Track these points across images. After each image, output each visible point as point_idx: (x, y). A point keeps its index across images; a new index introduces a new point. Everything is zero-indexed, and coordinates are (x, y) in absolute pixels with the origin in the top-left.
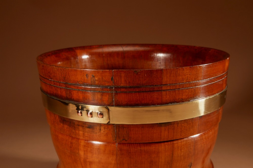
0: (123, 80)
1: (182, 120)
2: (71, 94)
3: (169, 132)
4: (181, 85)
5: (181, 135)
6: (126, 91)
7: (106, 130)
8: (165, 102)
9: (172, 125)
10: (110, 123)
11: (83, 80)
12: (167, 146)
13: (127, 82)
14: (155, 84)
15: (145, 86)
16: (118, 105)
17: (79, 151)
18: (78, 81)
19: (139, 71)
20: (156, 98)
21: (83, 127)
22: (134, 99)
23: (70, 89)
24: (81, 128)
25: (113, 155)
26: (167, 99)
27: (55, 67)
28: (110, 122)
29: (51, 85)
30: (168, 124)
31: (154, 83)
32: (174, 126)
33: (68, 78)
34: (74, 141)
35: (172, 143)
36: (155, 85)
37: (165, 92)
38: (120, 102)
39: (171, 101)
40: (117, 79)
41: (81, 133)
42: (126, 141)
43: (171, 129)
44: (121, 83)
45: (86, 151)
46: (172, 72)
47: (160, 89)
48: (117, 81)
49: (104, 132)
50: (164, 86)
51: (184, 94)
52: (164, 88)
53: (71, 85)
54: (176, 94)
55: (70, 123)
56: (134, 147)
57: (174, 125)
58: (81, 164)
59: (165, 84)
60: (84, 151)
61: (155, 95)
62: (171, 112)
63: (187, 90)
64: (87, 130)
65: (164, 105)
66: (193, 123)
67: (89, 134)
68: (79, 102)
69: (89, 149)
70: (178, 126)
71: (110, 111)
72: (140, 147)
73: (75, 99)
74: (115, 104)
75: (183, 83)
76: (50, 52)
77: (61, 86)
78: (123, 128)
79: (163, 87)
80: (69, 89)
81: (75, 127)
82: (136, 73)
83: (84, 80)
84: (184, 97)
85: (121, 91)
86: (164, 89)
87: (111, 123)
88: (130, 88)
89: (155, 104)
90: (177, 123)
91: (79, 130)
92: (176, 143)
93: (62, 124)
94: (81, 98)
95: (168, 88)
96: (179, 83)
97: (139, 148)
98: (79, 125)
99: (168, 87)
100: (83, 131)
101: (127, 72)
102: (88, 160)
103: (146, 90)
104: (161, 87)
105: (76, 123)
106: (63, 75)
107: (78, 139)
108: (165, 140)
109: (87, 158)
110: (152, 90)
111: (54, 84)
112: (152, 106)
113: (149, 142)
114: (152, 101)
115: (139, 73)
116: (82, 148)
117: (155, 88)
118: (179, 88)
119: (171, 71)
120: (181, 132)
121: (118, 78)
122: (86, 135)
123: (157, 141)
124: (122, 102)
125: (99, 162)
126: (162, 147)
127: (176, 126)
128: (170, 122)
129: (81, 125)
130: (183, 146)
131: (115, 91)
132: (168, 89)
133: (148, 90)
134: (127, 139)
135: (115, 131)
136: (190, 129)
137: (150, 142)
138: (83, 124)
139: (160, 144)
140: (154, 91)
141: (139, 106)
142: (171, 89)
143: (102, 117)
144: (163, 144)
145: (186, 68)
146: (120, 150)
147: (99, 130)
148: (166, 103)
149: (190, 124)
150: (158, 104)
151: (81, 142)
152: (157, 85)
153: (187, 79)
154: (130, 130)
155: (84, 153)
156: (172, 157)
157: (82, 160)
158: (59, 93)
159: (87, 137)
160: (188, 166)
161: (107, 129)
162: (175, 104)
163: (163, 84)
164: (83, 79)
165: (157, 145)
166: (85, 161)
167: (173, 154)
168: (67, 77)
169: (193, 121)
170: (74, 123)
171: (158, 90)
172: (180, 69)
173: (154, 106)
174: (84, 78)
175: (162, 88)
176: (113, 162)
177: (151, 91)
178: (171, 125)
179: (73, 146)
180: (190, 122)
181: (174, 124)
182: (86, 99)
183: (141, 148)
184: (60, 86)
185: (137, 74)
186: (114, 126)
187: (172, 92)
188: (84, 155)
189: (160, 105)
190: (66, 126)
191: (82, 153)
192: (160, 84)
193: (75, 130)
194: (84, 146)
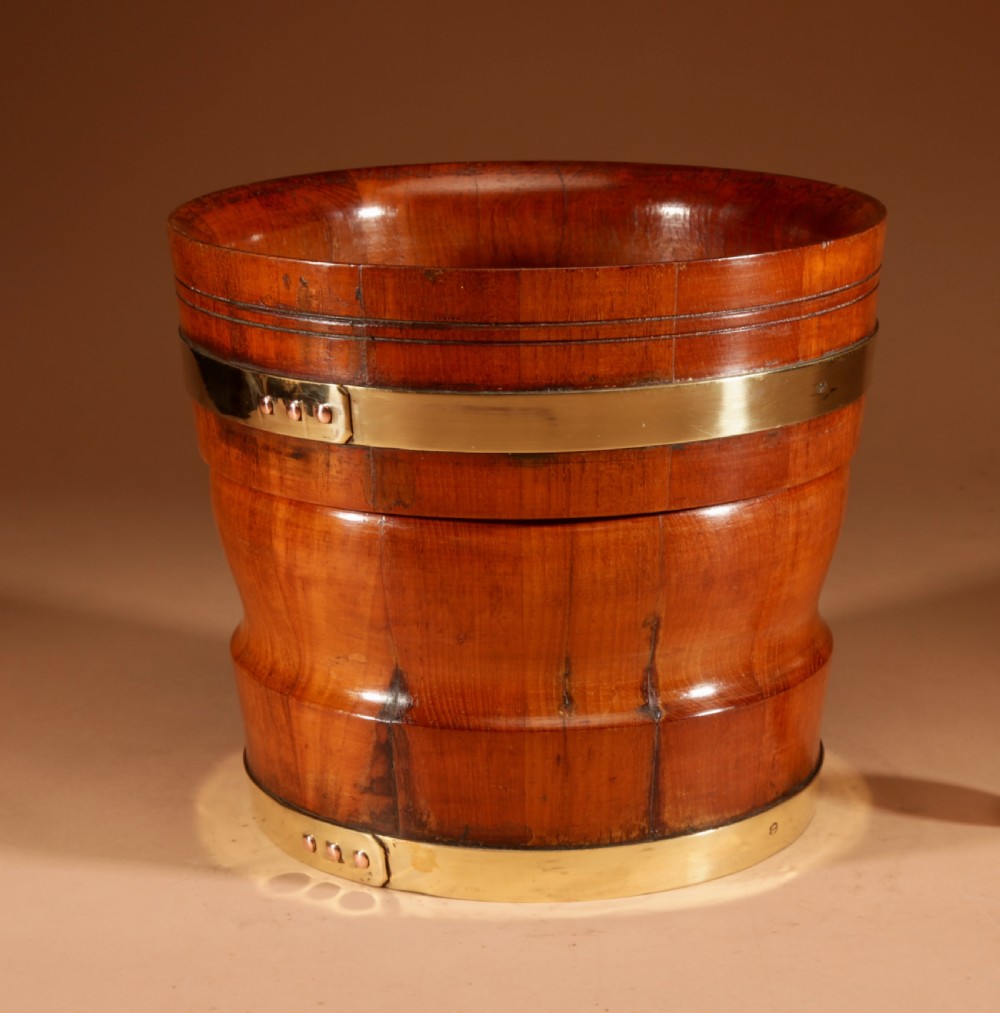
0: (390, 298)
1: (599, 451)
2: (245, 340)
3: (549, 490)
4: (587, 328)
5: (598, 506)
6: (400, 336)
7: (345, 465)
8: (531, 382)
9: (561, 466)
10: (353, 441)
11: (276, 294)
12: (549, 539)
13: (405, 308)
14: (495, 319)
15: (460, 323)
16: (378, 383)
17: (271, 539)
18: (264, 296)
19: (442, 273)
20: (501, 366)
21: (280, 453)
22: (428, 366)
23: (242, 322)
24: (273, 459)
25: (369, 555)
26: (537, 372)
27: (201, 245)
28: (354, 437)
29: (194, 307)
30: (547, 460)
31: (492, 317)
32: (569, 470)
33: (235, 286)
34: (260, 506)
35: (568, 529)
36: (497, 324)
37: (530, 348)
38: (382, 373)
39: (553, 381)
40: (374, 296)
41: (274, 473)
42: (405, 506)
43: (557, 477)
44: (385, 310)
45: (292, 540)
46: (553, 281)
47: (513, 338)
48: (372, 303)
49: (339, 475)
50: (526, 329)
51: (601, 360)
52: (526, 334)
53: (243, 309)
54: (569, 357)
55: (245, 440)
56: (437, 533)
57: (568, 466)
58: (281, 588)
59: (529, 320)
60: (287, 540)
61: (497, 357)
62: (552, 419)
63: (614, 349)
64: (291, 463)
65: (527, 393)
66: (643, 466)
67: (297, 478)
68: (265, 367)
69: (300, 533)
70: (583, 470)
71: (353, 403)
72: (456, 535)
73: (255, 357)
74: (370, 380)
75: (597, 321)
76: (243, 187)
77: (219, 313)
78: (396, 464)
79: (521, 330)
80: (238, 321)
81: (257, 456)
82: (431, 279)
83: (279, 294)
84: (602, 370)
85: (387, 335)
86: (526, 339)
87: (358, 442)
88: (414, 326)
89: (498, 387)
90: (581, 458)
91: (269, 466)
92: (585, 533)
93: (224, 446)
94: (272, 353)
95: (542, 336)
96: (582, 322)
97: (453, 538)
98: (267, 448)
99: (539, 331)
100: (281, 469)
101: (402, 275)
102: (298, 573)
103: (466, 339)
104: (515, 329)
105: (261, 440)
106: (222, 275)
107: (271, 497)
108: (538, 516)
109: (295, 566)
110: (484, 339)
111: (202, 304)
112: (486, 392)
113: (480, 517)
114: (487, 376)
115: (441, 281)
116: (279, 529)
117: (494, 333)
118: (580, 337)
119: (550, 279)
120: (597, 492)
121: (376, 293)
122: (289, 483)
123: (511, 516)
124: (388, 375)
125: (331, 581)
126: (533, 540)
127: (575, 468)
128: (552, 454)
129: (274, 449)
130: (613, 547)
131: (367, 335)
132: (540, 339)
133: (472, 338)
134: (408, 502)
135: (373, 471)
136: (632, 487)
137: (484, 517)
138: (280, 443)
139: (524, 530)
140: (492, 342)
141: (444, 389)
142: (553, 338)
143: (328, 420)
144: (534, 531)
145: (605, 271)
146: (392, 541)
147: (324, 466)
148: (537, 387)
149: (633, 467)
150: (506, 388)
151: (277, 509)
152: (504, 324)
153: (612, 309)
154: (417, 470)
155: (287, 549)
156: (571, 579)
157: (282, 570)
158: (215, 335)
159: (290, 488)
160: (644, 626)
161: (348, 463)
162: (566, 392)
163: (522, 319)
164: (276, 290)
165: (514, 532)
166: (290, 577)
167: (572, 570)
168: (232, 281)
169: (646, 460)
170: (254, 441)
171: (506, 339)
172: (582, 274)
173: (492, 393)
174: (278, 287)
175: (518, 333)
176: (372, 581)
177: (482, 342)
178: (557, 463)
179: (255, 522)
180: (629, 460)
181: (569, 463)
182: (285, 358)
183: (460, 539)
184: (214, 311)
185: (434, 282)
186: (369, 456)
187: (554, 349)
188: (287, 553)
189: (512, 390)
190: (235, 452)
191: (279, 546)
192: (513, 321)
193: (257, 463)
194: (288, 523)
